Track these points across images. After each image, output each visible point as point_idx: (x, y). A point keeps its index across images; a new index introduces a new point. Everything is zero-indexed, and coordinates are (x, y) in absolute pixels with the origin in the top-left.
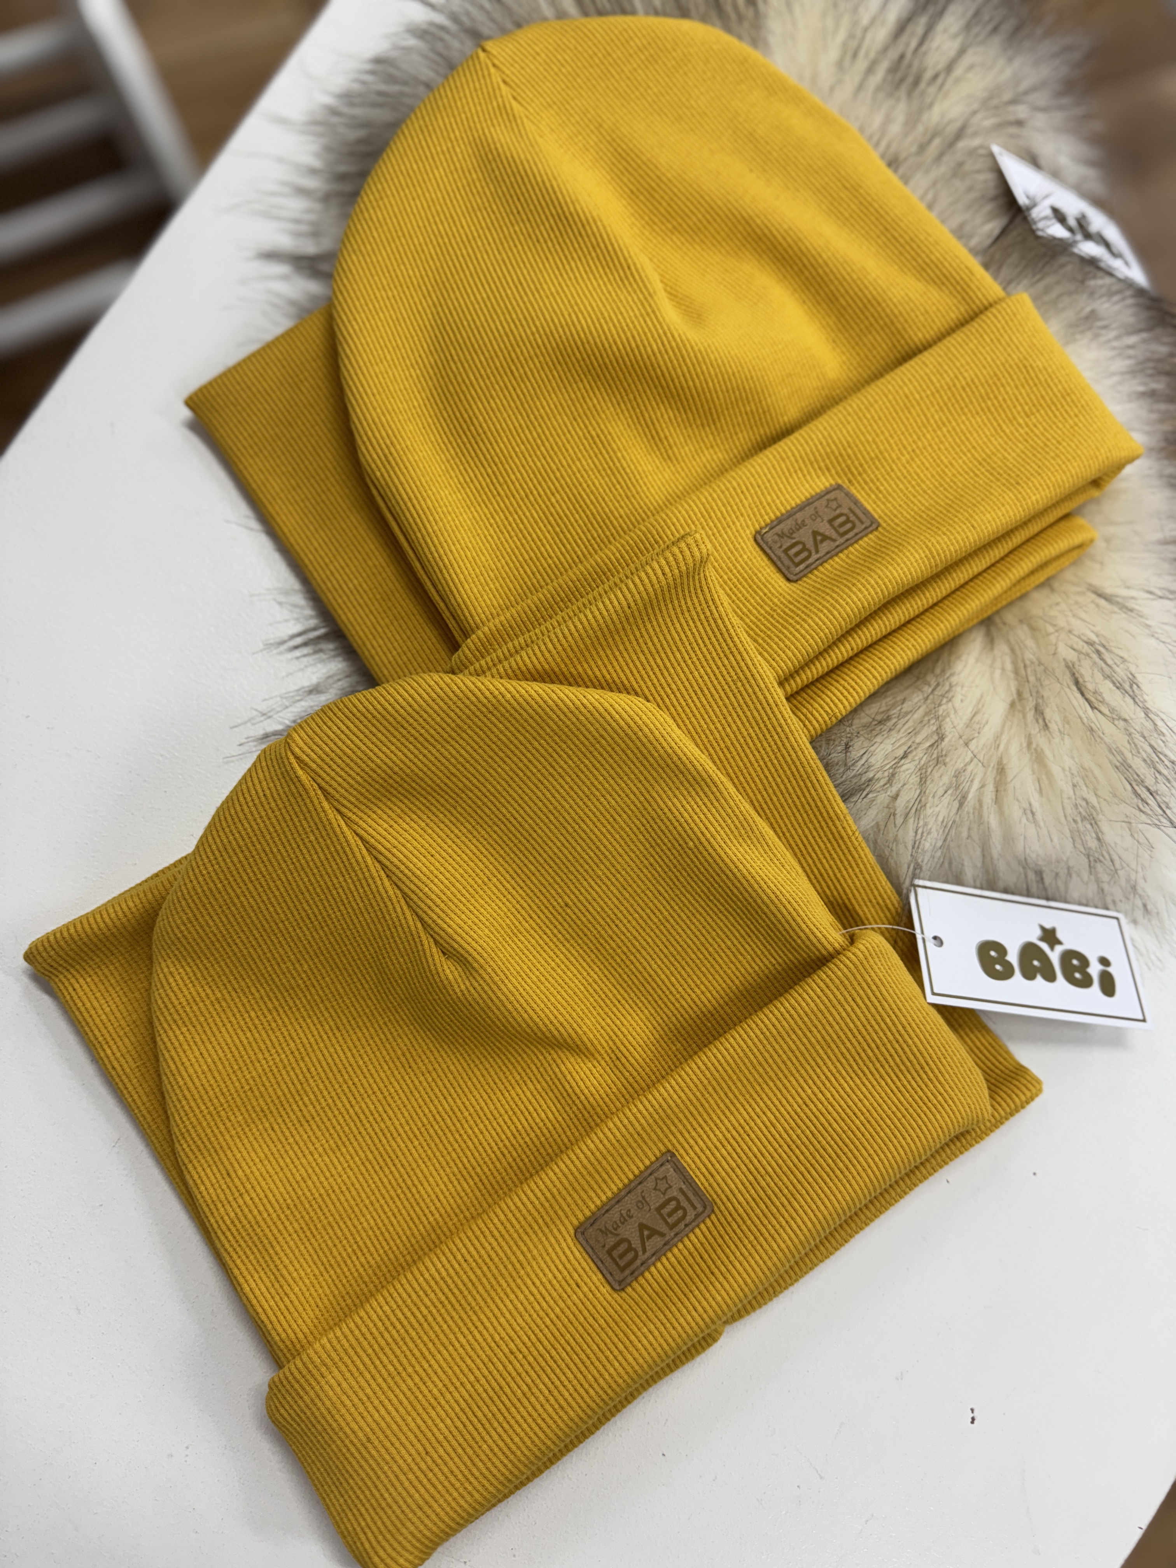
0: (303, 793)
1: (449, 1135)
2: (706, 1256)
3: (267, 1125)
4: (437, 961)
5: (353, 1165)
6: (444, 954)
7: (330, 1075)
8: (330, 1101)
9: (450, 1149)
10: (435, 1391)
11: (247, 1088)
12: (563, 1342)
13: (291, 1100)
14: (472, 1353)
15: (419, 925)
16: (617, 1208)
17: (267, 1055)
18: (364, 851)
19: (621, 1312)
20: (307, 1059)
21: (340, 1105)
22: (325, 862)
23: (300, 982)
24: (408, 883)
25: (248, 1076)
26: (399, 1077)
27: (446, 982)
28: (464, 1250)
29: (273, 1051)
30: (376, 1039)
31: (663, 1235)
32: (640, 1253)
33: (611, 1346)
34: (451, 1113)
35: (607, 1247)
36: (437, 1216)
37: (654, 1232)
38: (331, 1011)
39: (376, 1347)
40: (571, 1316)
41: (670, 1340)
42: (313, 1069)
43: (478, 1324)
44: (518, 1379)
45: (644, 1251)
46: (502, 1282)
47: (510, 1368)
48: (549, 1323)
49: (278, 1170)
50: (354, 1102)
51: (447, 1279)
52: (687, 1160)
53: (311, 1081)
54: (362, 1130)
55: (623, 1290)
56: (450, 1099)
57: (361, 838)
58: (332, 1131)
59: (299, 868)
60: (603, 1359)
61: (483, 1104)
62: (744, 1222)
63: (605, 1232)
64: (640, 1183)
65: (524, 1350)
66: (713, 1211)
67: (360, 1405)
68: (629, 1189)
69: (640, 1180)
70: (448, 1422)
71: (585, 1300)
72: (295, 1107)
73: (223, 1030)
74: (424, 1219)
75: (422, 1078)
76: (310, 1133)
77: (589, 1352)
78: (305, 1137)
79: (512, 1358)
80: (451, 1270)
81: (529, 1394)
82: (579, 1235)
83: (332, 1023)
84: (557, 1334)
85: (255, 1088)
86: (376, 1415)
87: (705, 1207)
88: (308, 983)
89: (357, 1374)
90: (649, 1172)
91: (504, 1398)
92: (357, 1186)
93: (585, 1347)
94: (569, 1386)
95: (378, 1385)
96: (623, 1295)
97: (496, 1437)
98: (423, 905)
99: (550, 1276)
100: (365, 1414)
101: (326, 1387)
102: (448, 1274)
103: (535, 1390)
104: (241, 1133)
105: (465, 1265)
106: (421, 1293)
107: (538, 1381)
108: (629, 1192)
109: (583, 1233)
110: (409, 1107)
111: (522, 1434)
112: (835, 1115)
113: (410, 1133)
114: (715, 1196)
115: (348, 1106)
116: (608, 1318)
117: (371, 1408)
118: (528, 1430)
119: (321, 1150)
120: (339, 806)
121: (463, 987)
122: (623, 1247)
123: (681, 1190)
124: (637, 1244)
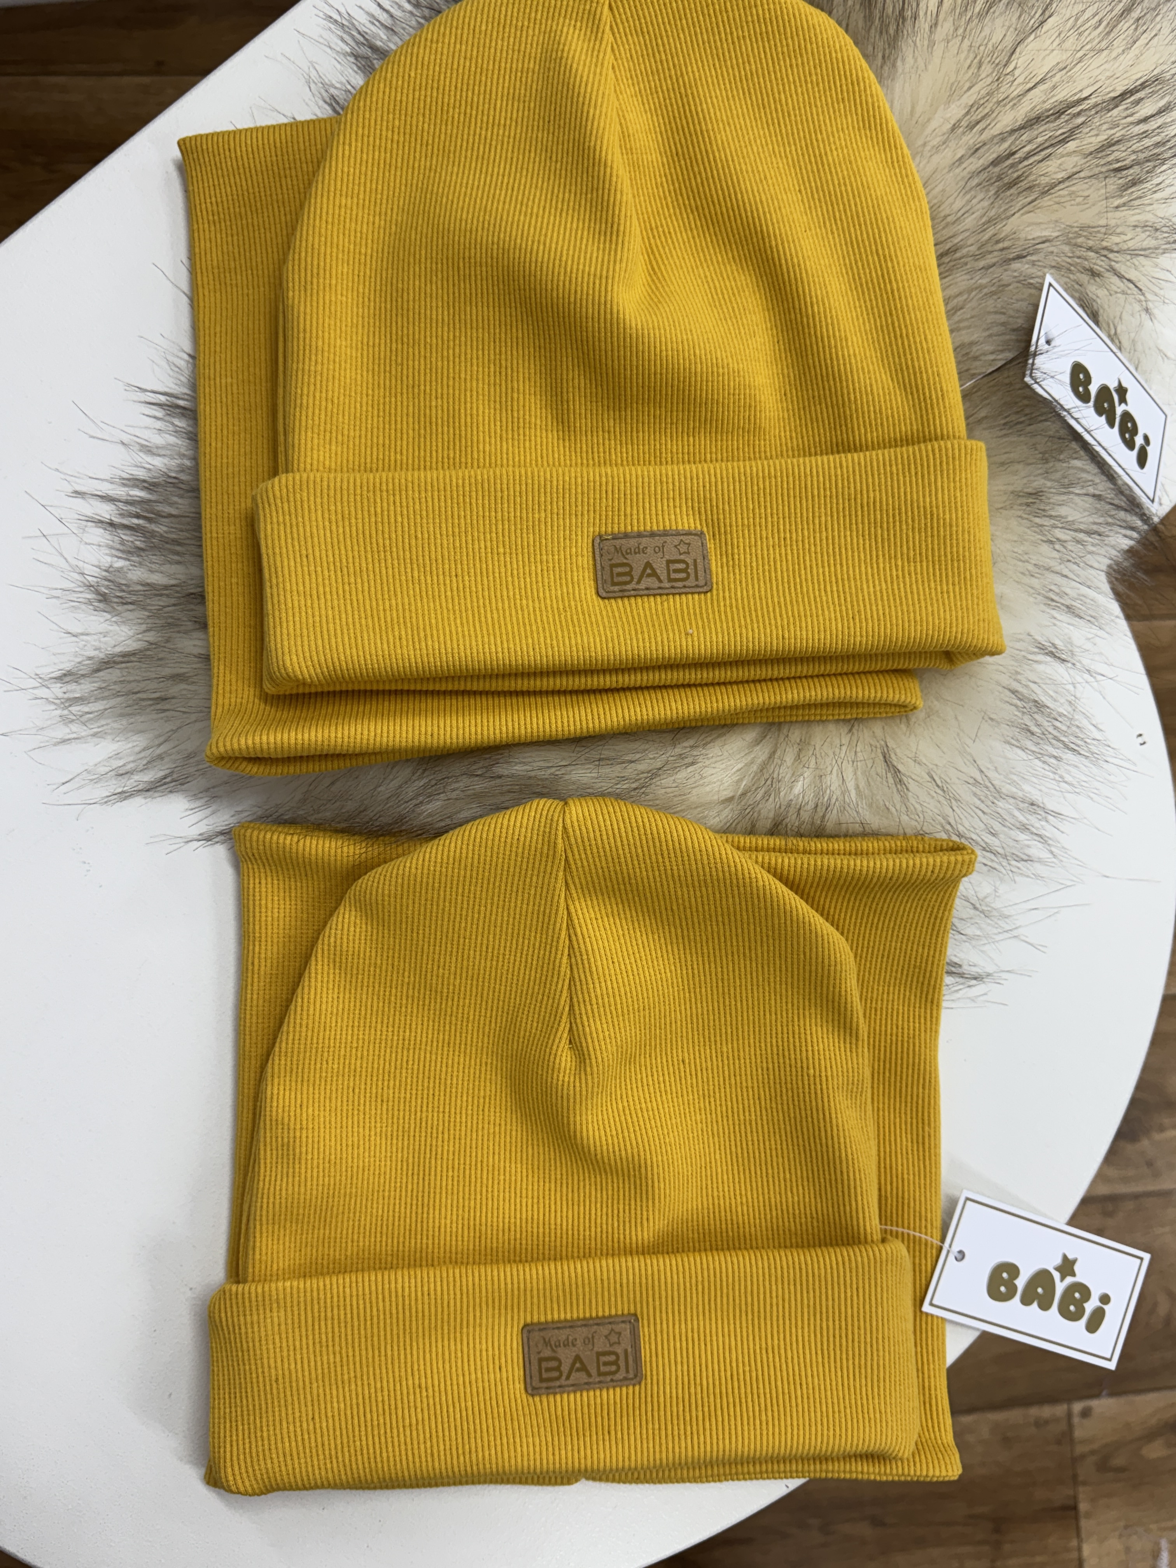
0: (551, 857)
1: (479, 1185)
2: (612, 1415)
4: (562, 1045)
5: (394, 1158)
6: (570, 1042)
7: (421, 1076)
8: (408, 1095)
9: (473, 1197)
10: (346, 1377)
11: (355, 1045)
12: (463, 1405)
13: (381, 1077)
14: (390, 1366)
15: (567, 1009)
16: (567, 1331)
18: (565, 925)
19: (521, 1413)
20: (411, 1051)
21: (413, 1103)
22: (529, 915)
23: (445, 990)
24: (581, 971)
25: (361, 1036)
26: (470, 1112)
27: (557, 1066)
28: (432, 1281)
29: (391, 1029)
30: (472, 1071)
31: (589, 1375)
32: (564, 1377)
33: (498, 1434)
34: (491, 1169)
35: (541, 1356)
36: (430, 1242)
37: (584, 1369)
38: (453, 1027)
39: (323, 1315)
40: (481, 1390)
41: (545, 1461)
42: (411, 1063)
43: (408, 1348)
44: (413, 1410)
45: (568, 1378)
46: (446, 1328)
47: (412, 1397)
48: (461, 1382)
49: (339, 1126)
50: (425, 1108)
52: (645, 1331)
53: (404, 1071)
54: (417, 1135)
55: (533, 1396)
56: (496, 1157)
57: (569, 914)
58: (395, 1120)
59: (506, 907)
60: (486, 1439)
61: (519, 1178)
62: (659, 1410)
63: (547, 1343)
64: (597, 1324)
65: (430, 1391)
66: (640, 1384)
67: (285, 1349)
68: (585, 1322)
69: (600, 1321)
70: (342, 1406)
71: (499, 1384)
72: (380, 1083)
74: (419, 1237)
75: (486, 1126)
76: (379, 1112)
77: (478, 1427)
78: (373, 1112)
79: (418, 1391)
80: (413, 1294)
81: (414, 1428)
82: (525, 1331)
83: (447, 1037)
84: (462, 1395)
85: (360, 1049)
86: (293, 1365)
87: (636, 1376)
88: (451, 995)
90: (610, 1321)
91: (394, 1417)
92: (388, 1176)
93: (477, 1421)
94: (448, 1443)
95: (307, 1344)
96: (531, 1399)
97: (370, 1443)
98: (580, 996)
99: (484, 1347)
100: (285, 1359)
103: (420, 1427)
104: (329, 1079)
105: (426, 1297)
106: (380, 1296)
107: (427, 1423)
108: (585, 1325)
109: (529, 1332)
110: (463, 1141)
111: (391, 1455)
112: (785, 1374)
113: (450, 1162)
114: (649, 1373)
115: (419, 1109)
116: (508, 1410)
117: (292, 1358)
118: (397, 1453)
119: (378, 1130)
120: (570, 882)
121: (566, 1079)
122: (554, 1364)
123: (626, 1351)
124: (565, 1368)
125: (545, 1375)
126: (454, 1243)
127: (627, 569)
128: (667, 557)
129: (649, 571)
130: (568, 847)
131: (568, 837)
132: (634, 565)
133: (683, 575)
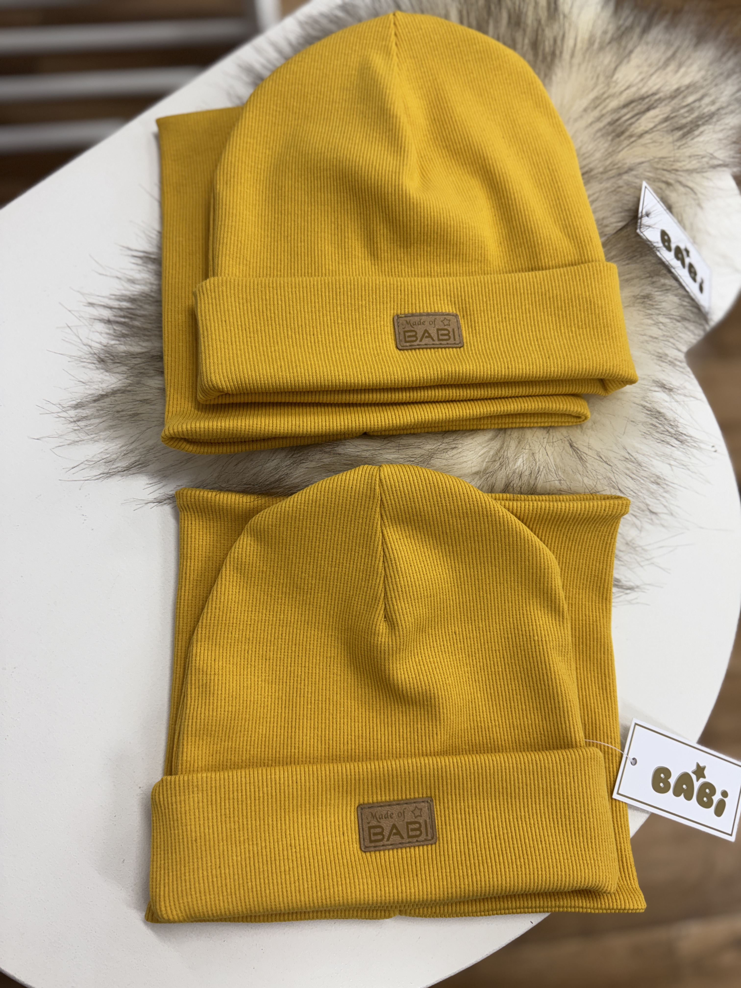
0: (372, 498)
1: (327, 714)
2: (418, 864)
3: (247, 648)
4: (380, 619)
5: (273, 697)
6: (385, 617)
7: (290, 643)
8: (282, 656)
9: (324, 721)
10: (242, 839)
11: (249, 623)
12: (320, 858)
13: (265, 644)
14: (271, 832)
15: (383, 595)
16: (387, 808)
17: (268, 613)
18: (380, 543)
19: (358, 863)
20: (284, 628)
21: (286, 662)
22: (359, 536)
23: (306, 588)
24: (391, 571)
25: (253, 618)
26: (321, 667)
27: (377, 632)
28: (299, 777)
29: (272, 613)
30: (323, 640)
31: (402, 838)
32: (385, 840)
33: (343, 876)
34: (335, 703)
35: (371, 824)
36: (297, 751)
37: (398, 833)
38: (311, 612)
39: (227, 796)
40: (331, 848)
41: (375, 895)
42: (284, 635)
43: (283, 819)
44: (286, 861)
45: (388, 840)
46: (308, 806)
47: (285, 852)
48: (318, 843)
49: (239, 674)
50: (293, 665)
51: (282, 785)
52: (438, 808)
53: (280, 640)
54: (288, 681)
55: (365, 852)
56: (339, 696)
57: (383, 535)
58: (274, 672)
59: (344, 532)
60: (335, 880)
61: (353, 710)
62: (449, 860)
63: (374, 816)
64: (406, 803)
65: (298, 848)
66: (435, 843)
67: (202, 819)
68: (399, 802)
69: (408, 802)
70: (239, 858)
71: (343, 844)
72: (265, 648)
73: (256, 587)
74: (289, 748)
75: (332, 676)
76: (264, 666)
77: (330, 872)
78: (260, 666)
79: (289, 848)
80: (286, 782)
81: (287, 873)
82: (359, 809)
83: (307, 618)
84: (319, 851)
85: (252, 626)
86: (207, 830)
87: (432, 838)
88: (309, 591)
89: (209, 803)
90: (415, 801)
91: (274, 866)
92: (269, 708)
93: (329, 868)
94: (310, 883)
95: (217, 816)
96: (364, 854)
97: (258, 883)
98: (391, 586)
99: (333, 819)
100: (202, 826)
101: (191, 799)
102: (284, 783)
103: (291, 873)
104: (233, 644)
105: (295, 784)
106: (265, 784)
107: (296, 869)
108: (398, 804)
109: (362, 809)
110: (317, 686)
111: (272, 891)
112: (530, 835)
113: (309, 699)
114: (441, 836)
115: (289, 665)
116: (349, 861)
117: (206, 825)
118: (276, 890)
119: (264, 678)
120: (384, 514)
121: (383, 640)
122: (378, 830)
123: (426, 821)
124: (386, 833)
125: (373, 838)
126: (312, 751)
127: (414, 333)
128: (437, 327)
129: (426, 334)
130: (382, 492)
131: (382, 485)
132: (418, 331)
133: (447, 337)
